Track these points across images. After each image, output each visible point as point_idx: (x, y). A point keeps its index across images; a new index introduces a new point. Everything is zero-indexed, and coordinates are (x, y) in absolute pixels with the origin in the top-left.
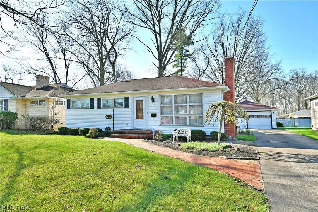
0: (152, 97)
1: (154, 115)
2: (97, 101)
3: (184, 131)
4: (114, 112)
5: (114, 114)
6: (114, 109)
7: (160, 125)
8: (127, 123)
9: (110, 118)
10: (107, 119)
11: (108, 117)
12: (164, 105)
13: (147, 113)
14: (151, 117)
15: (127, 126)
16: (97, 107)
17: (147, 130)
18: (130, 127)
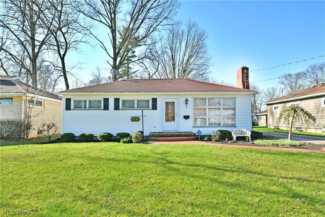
0: (187, 99)
1: (187, 117)
2: (114, 102)
3: (240, 131)
4: (143, 114)
5: (143, 116)
6: (142, 111)
7: (193, 127)
8: (155, 126)
9: (137, 121)
10: (132, 121)
11: (135, 119)
12: (197, 107)
13: (179, 116)
14: (183, 119)
15: (155, 128)
16: (114, 108)
17: (179, 132)
18: (158, 130)
